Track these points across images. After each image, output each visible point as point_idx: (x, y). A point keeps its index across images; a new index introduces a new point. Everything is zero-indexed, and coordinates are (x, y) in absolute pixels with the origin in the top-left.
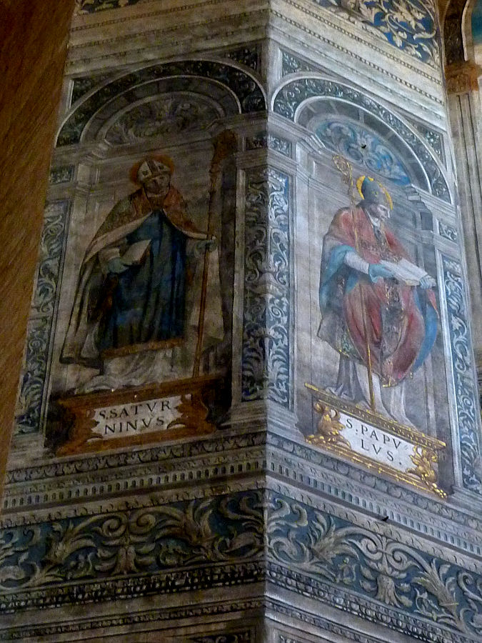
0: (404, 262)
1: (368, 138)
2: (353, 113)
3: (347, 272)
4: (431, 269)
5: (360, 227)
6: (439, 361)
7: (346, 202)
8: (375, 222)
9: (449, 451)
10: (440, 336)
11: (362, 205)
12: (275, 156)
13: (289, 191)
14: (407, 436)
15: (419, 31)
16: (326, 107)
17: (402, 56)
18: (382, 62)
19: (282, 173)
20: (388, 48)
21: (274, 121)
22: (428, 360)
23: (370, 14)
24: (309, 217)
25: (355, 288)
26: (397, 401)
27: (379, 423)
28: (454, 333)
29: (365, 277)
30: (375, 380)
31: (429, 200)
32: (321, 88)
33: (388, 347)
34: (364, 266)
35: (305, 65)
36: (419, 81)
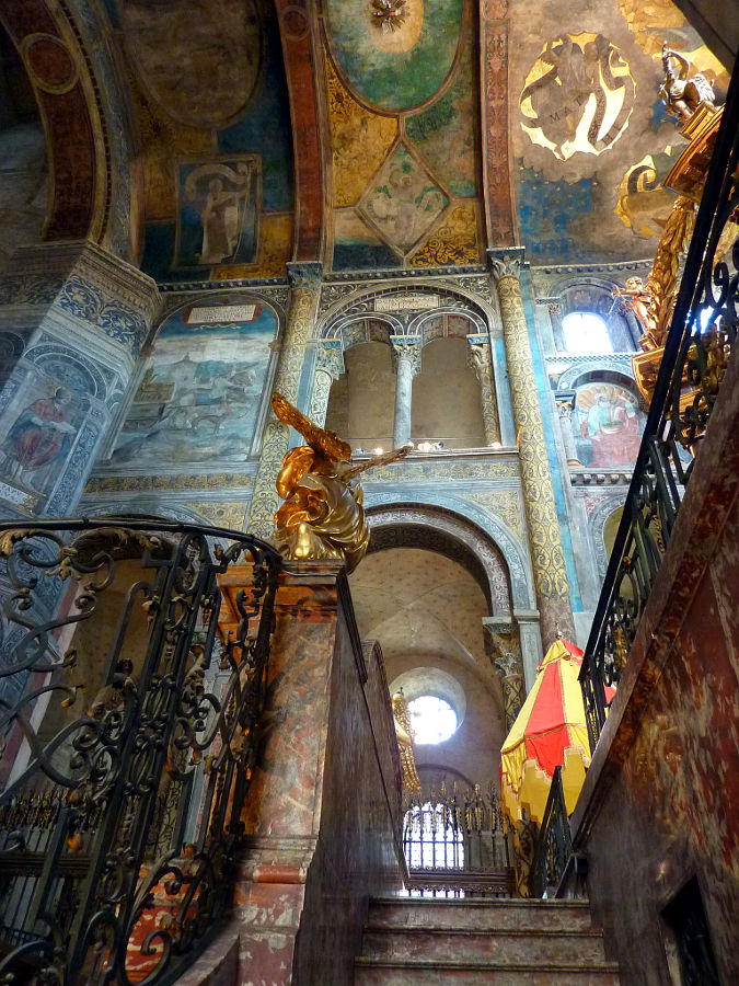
0: (64, 423)
1: (72, 372)
2: (69, 360)
3: (30, 424)
4: (77, 427)
5: (46, 407)
6: (61, 464)
7: (45, 396)
8: (57, 406)
9: (47, 499)
10: (67, 454)
11: (53, 398)
12: (15, 375)
13: (15, 390)
14: (26, 491)
15: (126, 330)
16: (56, 357)
17: (110, 340)
18: (99, 342)
19: (14, 382)
20: (105, 337)
21: (23, 361)
22: (55, 463)
23: (101, 322)
24: (20, 401)
25: (30, 432)
26: (29, 477)
27: (13, 484)
28: (75, 452)
29: (39, 427)
30: (21, 468)
31: (92, 399)
32: (56, 349)
33: (36, 455)
34: (40, 423)
35: (51, 339)
36: (114, 351)
